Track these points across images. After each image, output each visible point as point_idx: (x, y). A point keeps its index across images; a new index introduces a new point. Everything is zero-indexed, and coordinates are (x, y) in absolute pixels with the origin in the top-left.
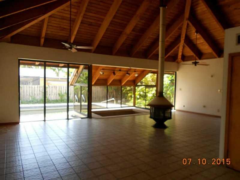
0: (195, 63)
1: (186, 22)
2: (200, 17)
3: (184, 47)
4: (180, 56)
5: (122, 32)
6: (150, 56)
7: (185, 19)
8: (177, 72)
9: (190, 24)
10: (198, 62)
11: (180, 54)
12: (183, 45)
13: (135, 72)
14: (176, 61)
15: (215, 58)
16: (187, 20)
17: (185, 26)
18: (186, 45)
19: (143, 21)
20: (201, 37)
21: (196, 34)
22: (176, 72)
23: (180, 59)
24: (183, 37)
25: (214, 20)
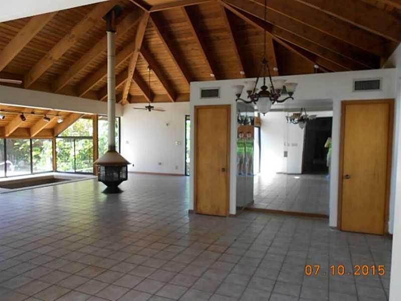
0: (150, 108)
1: (137, 54)
2: (154, 50)
3: (132, 83)
4: (125, 96)
5: (45, 54)
6: (84, 94)
7: (136, 50)
8: (122, 118)
9: (142, 57)
10: (153, 107)
11: (126, 93)
12: (130, 81)
13: (57, 115)
14: (120, 102)
15: (171, 102)
16: (138, 51)
17: (135, 58)
18: (134, 81)
19: (79, 44)
20: (155, 74)
21: (148, 70)
22: (120, 118)
23: (126, 100)
24: (131, 72)
25: (170, 57)
